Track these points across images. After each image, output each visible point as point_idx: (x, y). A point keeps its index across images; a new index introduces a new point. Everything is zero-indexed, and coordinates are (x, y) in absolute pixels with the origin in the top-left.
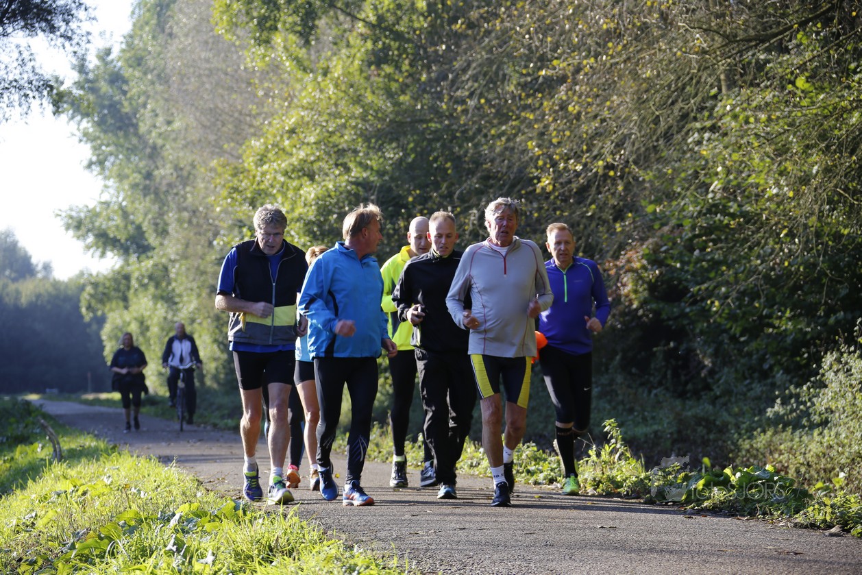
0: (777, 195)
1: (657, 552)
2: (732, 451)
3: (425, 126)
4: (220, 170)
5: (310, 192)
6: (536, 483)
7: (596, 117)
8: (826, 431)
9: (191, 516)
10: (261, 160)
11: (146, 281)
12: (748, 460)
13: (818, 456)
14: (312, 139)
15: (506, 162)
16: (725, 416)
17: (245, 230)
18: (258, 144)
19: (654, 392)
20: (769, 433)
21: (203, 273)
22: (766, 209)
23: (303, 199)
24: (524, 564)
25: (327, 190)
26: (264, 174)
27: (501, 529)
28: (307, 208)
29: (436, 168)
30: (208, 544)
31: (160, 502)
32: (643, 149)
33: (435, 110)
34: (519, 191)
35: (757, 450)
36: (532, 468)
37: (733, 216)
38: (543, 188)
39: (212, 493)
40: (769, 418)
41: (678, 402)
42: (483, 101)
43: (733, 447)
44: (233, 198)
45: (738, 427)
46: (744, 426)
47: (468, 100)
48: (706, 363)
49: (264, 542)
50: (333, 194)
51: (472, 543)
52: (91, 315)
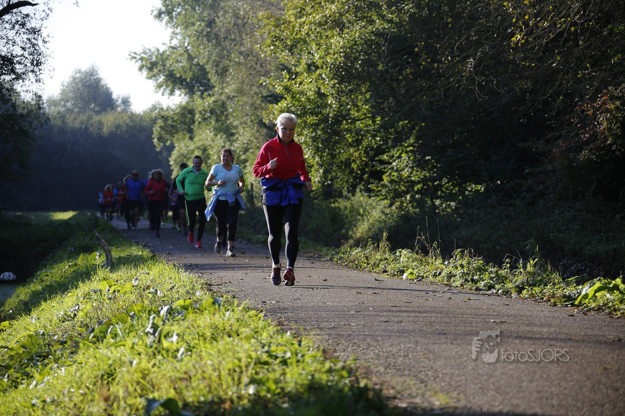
10: (300, 13)
11: (208, 115)
17: (285, 73)
23: (333, 47)
25: (354, 39)
26: (301, 25)
44: (275, 45)
50: (358, 42)
52: (162, 144)
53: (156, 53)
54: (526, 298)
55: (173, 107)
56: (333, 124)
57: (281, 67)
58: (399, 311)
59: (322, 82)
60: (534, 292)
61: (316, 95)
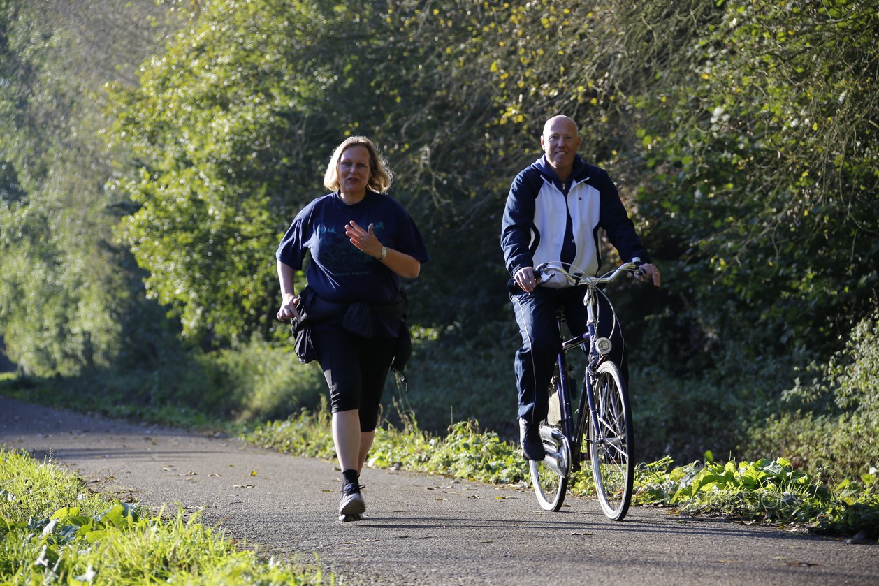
0: (796, 128)
1: (640, 564)
2: (739, 442)
3: (364, 43)
4: (112, 96)
5: (223, 124)
6: (498, 481)
7: (575, 31)
8: (854, 417)
9: (69, 523)
10: (163, 84)
11: (20, 234)
12: (759, 453)
13: (844, 448)
14: (225, 59)
15: (465, 88)
16: (733, 401)
17: (142, 171)
18: (159, 64)
19: (646, 370)
20: (785, 420)
21: (91, 225)
22: (781, 146)
23: (215, 133)
24: (478, 579)
25: (245, 121)
26: (166, 102)
27: (452, 537)
28: (220, 144)
29: (379, 96)
30: (87, 557)
31: (31, 506)
32: (631, 72)
33: (377, 23)
34: (482, 123)
35: (771, 441)
36: (493, 463)
37: (742, 154)
38: (509, 119)
39: (97, 495)
40: (784, 402)
41: (675, 383)
42: (436, 12)
43: (740, 438)
44: (127, 131)
45: (747, 412)
46: (755, 411)
47: (417, 12)
48: (710, 335)
49: (158, 555)
50: (251, 127)
51: (415, 554)
56: (215, 244)
57: (134, 163)
59: (198, 182)
61: (190, 203)
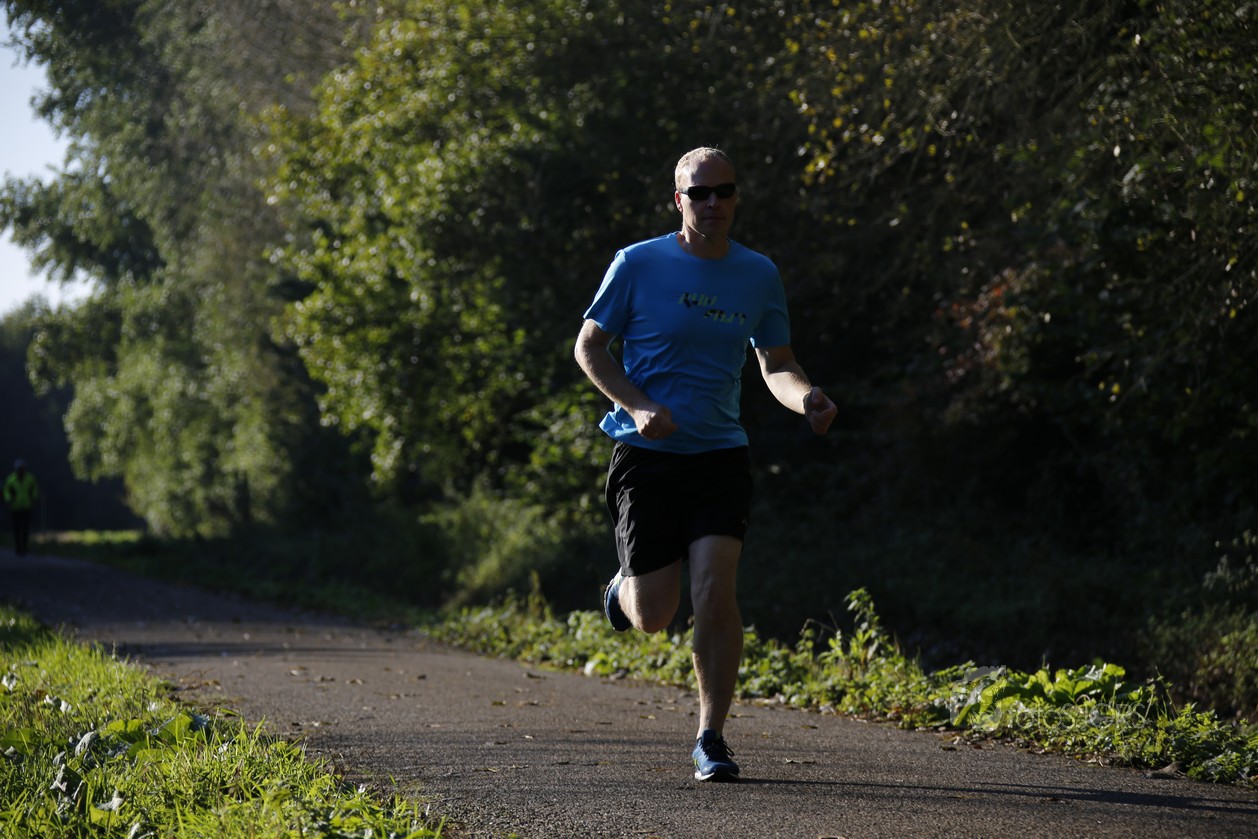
10: (351, 110)
14: (440, 71)
17: (318, 234)
18: (346, 79)
20: (1207, 616)
25: (467, 165)
38: (816, 174)
40: (1208, 591)
43: (1145, 640)
44: (299, 181)
45: (1157, 603)
46: (1168, 602)
50: (477, 171)
52: (47, 384)
53: (35, 189)
54: (851, 713)
55: (73, 306)
56: (423, 345)
58: (589, 742)
59: (397, 253)
60: (866, 700)
61: (387, 283)
